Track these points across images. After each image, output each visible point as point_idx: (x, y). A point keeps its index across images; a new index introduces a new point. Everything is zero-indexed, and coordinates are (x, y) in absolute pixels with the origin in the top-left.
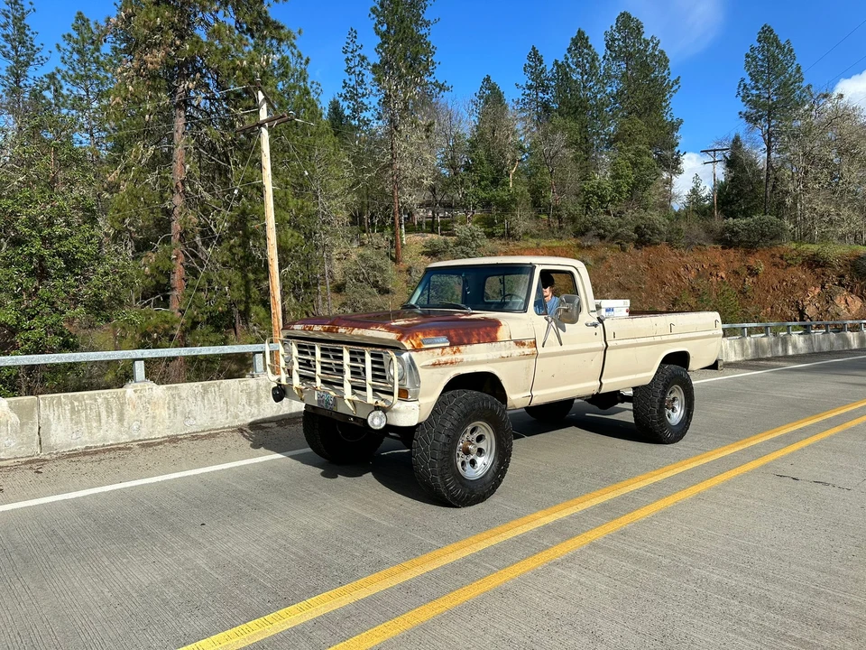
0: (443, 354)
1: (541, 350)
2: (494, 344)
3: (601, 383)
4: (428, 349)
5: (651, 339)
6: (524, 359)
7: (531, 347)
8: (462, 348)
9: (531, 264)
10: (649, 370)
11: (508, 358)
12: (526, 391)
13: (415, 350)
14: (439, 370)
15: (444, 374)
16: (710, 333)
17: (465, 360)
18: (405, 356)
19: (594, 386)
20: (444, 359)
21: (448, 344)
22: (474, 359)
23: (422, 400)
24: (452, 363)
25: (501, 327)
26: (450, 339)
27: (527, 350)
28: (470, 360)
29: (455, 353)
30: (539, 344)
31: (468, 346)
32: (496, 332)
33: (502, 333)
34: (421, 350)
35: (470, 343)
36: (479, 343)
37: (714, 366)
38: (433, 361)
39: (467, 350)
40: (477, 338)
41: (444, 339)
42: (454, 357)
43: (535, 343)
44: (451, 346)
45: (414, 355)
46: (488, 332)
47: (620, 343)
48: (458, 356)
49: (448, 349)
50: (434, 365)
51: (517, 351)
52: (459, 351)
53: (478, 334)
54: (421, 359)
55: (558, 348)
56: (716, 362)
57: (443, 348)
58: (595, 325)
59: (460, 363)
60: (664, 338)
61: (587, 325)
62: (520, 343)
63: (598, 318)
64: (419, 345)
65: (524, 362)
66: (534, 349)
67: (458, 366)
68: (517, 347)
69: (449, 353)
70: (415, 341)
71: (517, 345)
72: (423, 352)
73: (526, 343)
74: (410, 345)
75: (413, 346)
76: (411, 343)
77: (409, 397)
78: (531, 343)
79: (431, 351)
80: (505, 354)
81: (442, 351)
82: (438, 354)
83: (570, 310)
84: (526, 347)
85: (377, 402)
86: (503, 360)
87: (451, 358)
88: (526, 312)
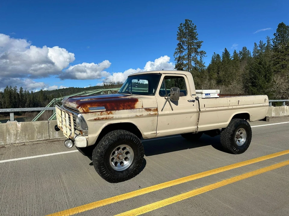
0: (101, 115)
1: (160, 112)
2: (132, 110)
3: (198, 127)
4: (92, 112)
5: (227, 108)
6: (151, 117)
7: (154, 111)
8: (113, 112)
9: (160, 73)
10: (226, 122)
11: (141, 116)
12: (153, 131)
13: (84, 112)
14: (99, 122)
15: (103, 124)
16: (262, 105)
17: (114, 117)
18: (79, 116)
19: (193, 129)
20: (102, 117)
21: (105, 110)
22: (120, 117)
23: (90, 136)
24: (106, 119)
25: (138, 103)
26: (106, 108)
27: (152, 113)
28: (117, 117)
29: (109, 114)
30: (160, 110)
31: (117, 111)
32: (134, 104)
33: (138, 105)
34: (89, 113)
35: (118, 109)
36: (124, 109)
37: (265, 119)
38: (95, 118)
39: (117, 113)
40: (123, 107)
41: (104, 107)
42: (108, 116)
44: (106, 111)
45: (84, 115)
46: (130, 104)
47: (207, 109)
48: (111, 116)
49: (105, 112)
50: (95, 120)
51: (146, 113)
52: (112, 113)
53: (124, 106)
54: (88, 117)
55: (171, 112)
56: (266, 118)
57: (102, 112)
58: (194, 101)
59: (112, 119)
60: (234, 107)
61: (188, 101)
62: (148, 109)
63: (196, 98)
64: (87, 110)
65: (151, 118)
66: (157, 112)
67: (110, 120)
68: (146, 111)
69: (105, 114)
70: (85, 108)
71: (146, 110)
72: (89, 114)
73: (152, 109)
74: (82, 110)
75: (84, 111)
76: (83, 109)
77: (83, 134)
78: (155, 109)
79: (94, 113)
80: (138, 114)
81: (101, 113)
82: (98, 115)
83: (174, 94)
84: (151, 111)
85: (70, 136)
86: (138, 117)
87: (106, 116)
88: (154, 95)
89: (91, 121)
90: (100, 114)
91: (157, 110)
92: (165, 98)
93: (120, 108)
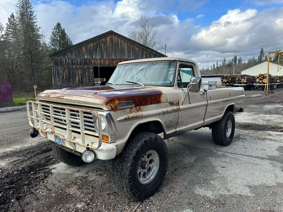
0: (131, 112)
2: (159, 104)
3: (204, 122)
4: (122, 109)
6: (174, 112)
8: (142, 107)
9: (175, 60)
11: (166, 112)
13: (113, 110)
14: (129, 122)
15: (132, 125)
20: (131, 115)
21: (134, 106)
22: (149, 114)
23: (118, 142)
24: (136, 117)
25: (162, 95)
26: (135, 102)
27: (175, 108)
28: (146, 114)
29: (138, 111)
30: (180, 103)
31: (146, 107)
32: (160, 97)
34: (117, 110)
35: (146, 104)
36: (151, 104)
37: (241, 110)
38: (125, 117)
39: (145, 109)
41: (133, 102)
42: (137, 113)
43: (178, 103)
44: (135, 107)
45: (112, 113)
46: (156, 97)
48: (140, 113)
49: (134, 109)
50: (126, 119)
54: (117, 116)
55: (189, 106)
57: (131, 108)
58: (204, 93)
59: (141, 117)
60: (228, 99)
61: (200, 93)
62: (172, 104)
63: (204, 90)
64: (116, 107)
65: (174, 114)
66: (178, 106)
67: (140, 119)
68: (170, 106)
69: (134, 111)
70: (113, 104)
71: (170, 104)
72: (119, 111)
73: (175, 103)
74: (110, 107)
75: (112, 108)
77: (110, 140)
79: (124, 110)
80: (165, 110)
81: (130, 110)
82: (128, 112)
83: (196, 85)
84: (174, 105)
85: (88, 145)
86: (164, 113)
87: (135, 114)
88: (173, 86)
89: (121, 121)
90: (129, 112)
91: (178, 104)
92: (183, 90)
93: (148, 102)
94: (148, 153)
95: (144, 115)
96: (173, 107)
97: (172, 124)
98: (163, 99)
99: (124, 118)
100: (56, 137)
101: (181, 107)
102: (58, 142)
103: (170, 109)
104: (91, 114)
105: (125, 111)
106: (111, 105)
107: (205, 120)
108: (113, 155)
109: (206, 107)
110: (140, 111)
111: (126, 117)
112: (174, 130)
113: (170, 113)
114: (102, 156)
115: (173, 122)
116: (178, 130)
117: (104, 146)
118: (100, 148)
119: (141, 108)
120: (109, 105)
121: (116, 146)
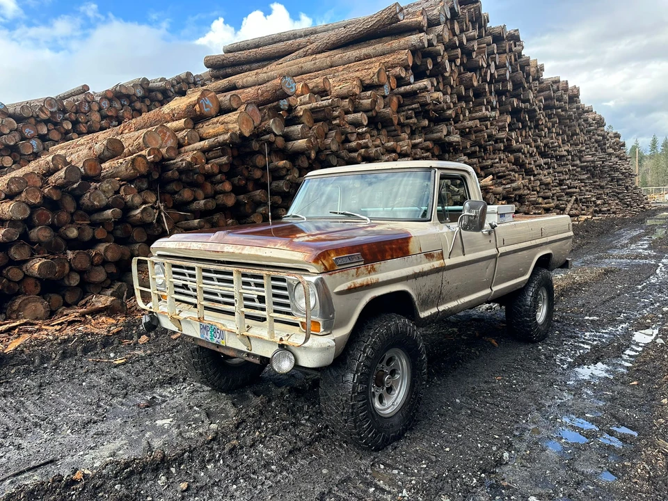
0: (358, 276)
2: (406, 258)
3: (492, 291)
4: (342, 270)
5: (529, 244)
6: (434, 273)
7: (439, 259)
8: (376, 265)
9: (431, 167)
10: (523, 275)
11: (420, 274)
12: (434, 307)
13: (328, 272)
14: (355, 295)
15: (359, 300)
16: (566, 235)
20: (359, 281)
21: (362, 263)
22: (388, 278)
23: (336, 334)
24: (368, 286)
25: (412, 239)
26: (364, 256)
27: (436, 263)
28: (384, 279)
29: (369, 272)
30: (446, 255)
31: (383, 263)
32: (407, 245)
34: (335, 271)
35: (384, 259)
36: (392, 258)
37: (566, 266)
39: (382, 268)
40: (390, 253)
41: (359, 256)
42: (369, 278)
43: (442, 253)
44: (365, 264)
45: (327, 279)
46: (400, 244)
47: (507, 249)
48: (374, 277)
49: (363, 268)
50: (349, 290)
52: (374, 270)
53: (392, 249)
54: (334, 285)
55: (462, 259)
56: (567, 261)
57: (358, 267)
58: (490, 233)
59: (377, 284)
60: (538, 242)
61: (483, 232)
62: (429, 256)
63: (491, 225)
64: (332, 266)
65: (433, 276)
66: (442, 261)
67: (373, 288)
68: (427, 260)
69: (364, 274)
70: (327, 261)
71: (427, 258)
72: (337, 274)
73: (435, 255)
74: (323, 267)
75: (326, 268)
76: (323, 264)
77: (322, 330)
78: (439, 254)
79: (346, 272)
80: (417, 269)
81: (357, 272)
82: (353, 276)
83: (475, 216)
84: (435, 259)
85: (281, 339)
86: (416, 276)
87: (366, 278)
88: (430, 220)
89: (341, 293)
90: (355, 275)
91: (441, 256)
92: (449, 227)
93: (387, 254)
94: (387, 355)
95: (380, 280)
96: (432, 263)
97: (431, 297)
98: (413, 247)
99: (346, 288)
100: (204, 328)
101: (448, 262)
102: (209, 337)
103: (427, 266)
104: (283, 280)
105: (348, 274)
106: (324, 262)
107: (493, 288)
108: (328, 358)
109: (494, 260)
110: (373, 273)
111: (349, 285)
112: (434, 310)
113: (427, 275)
114: (308, 361)
115: (433, 292)
116: (441, 308)
117: (314, 341)
118: (306, 345)
119: (375, 267)
120: (320, 262)
121: (334, 340)
